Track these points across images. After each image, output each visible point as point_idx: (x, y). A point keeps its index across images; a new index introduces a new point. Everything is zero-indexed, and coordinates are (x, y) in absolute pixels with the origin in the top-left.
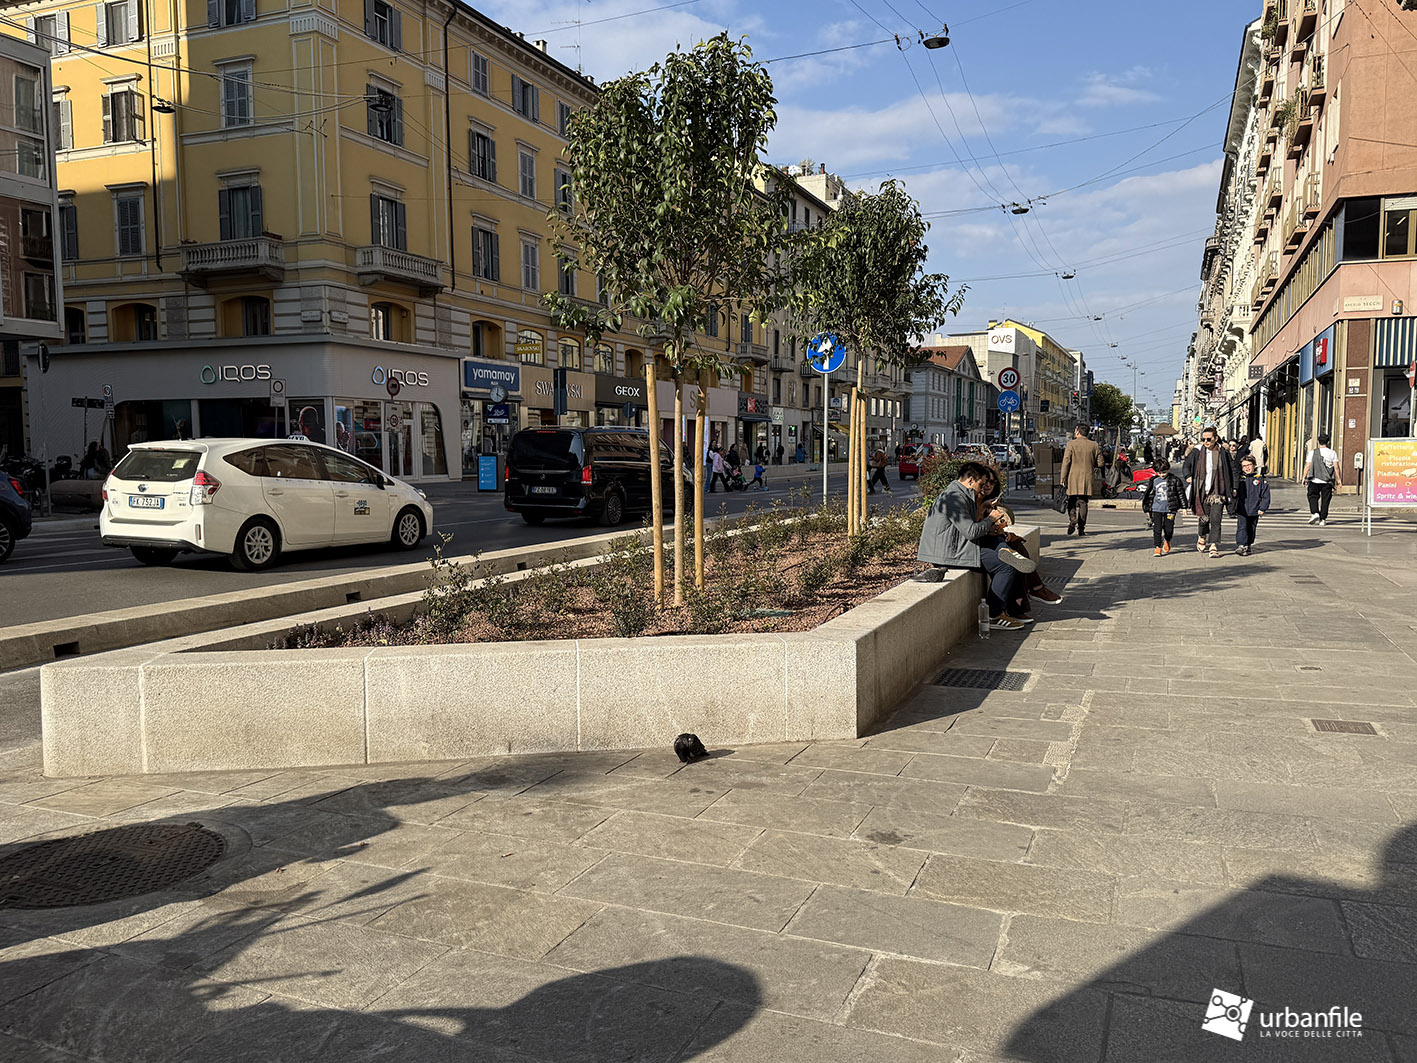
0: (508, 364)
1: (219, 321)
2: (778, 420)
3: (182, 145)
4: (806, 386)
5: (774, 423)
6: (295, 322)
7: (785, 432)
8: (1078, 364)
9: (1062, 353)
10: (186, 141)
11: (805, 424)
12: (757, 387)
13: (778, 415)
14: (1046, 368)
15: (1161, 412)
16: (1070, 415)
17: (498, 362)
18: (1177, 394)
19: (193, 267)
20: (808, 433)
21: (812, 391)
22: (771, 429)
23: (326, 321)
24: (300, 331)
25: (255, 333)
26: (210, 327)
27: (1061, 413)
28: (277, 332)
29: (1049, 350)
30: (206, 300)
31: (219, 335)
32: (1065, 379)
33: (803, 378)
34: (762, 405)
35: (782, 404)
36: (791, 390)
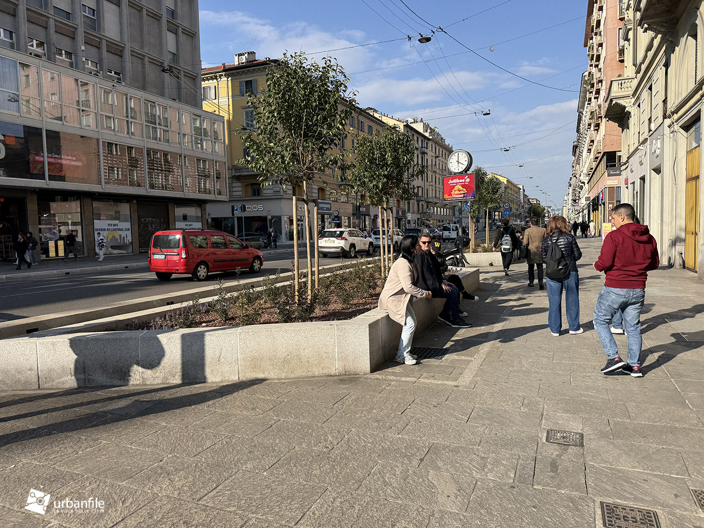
0: (328, 202)
1: (243, 191)
2: (409, 218)
3: (230, 134)
4: (418, 204)
5: (408, 219)
6: (271, 191)
7: (411, 222)
8: (522, 190)
9: (515, 186)
10: (231, 132)
11: (418, 219)
12: (402, 205)
13: (409, 216)
14: (509, 193)
15: (558, 210)
16: (519, 212)
17: (325, 201)
18: (565, 202)
19: (237, 174)
20: (419, 223)
21: (420, 206)
22: (407, 221)
23: (282, 191)
24: (272, 195)
25: (255, 195)
26: (240, 193)
27: (515, 211)
28: (264, 195)
29: (510, 185)
30: (239, 184)
31: (244, 196)
32: (517, 197)
33: (417, 201)
34: (404, 213)
35: (411, 212)
36: (414, 205)
